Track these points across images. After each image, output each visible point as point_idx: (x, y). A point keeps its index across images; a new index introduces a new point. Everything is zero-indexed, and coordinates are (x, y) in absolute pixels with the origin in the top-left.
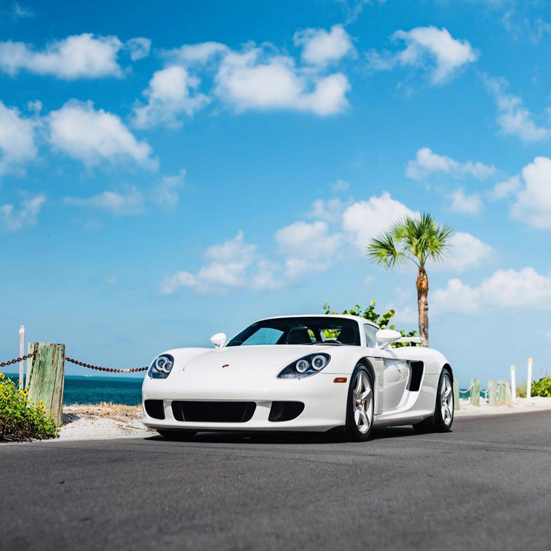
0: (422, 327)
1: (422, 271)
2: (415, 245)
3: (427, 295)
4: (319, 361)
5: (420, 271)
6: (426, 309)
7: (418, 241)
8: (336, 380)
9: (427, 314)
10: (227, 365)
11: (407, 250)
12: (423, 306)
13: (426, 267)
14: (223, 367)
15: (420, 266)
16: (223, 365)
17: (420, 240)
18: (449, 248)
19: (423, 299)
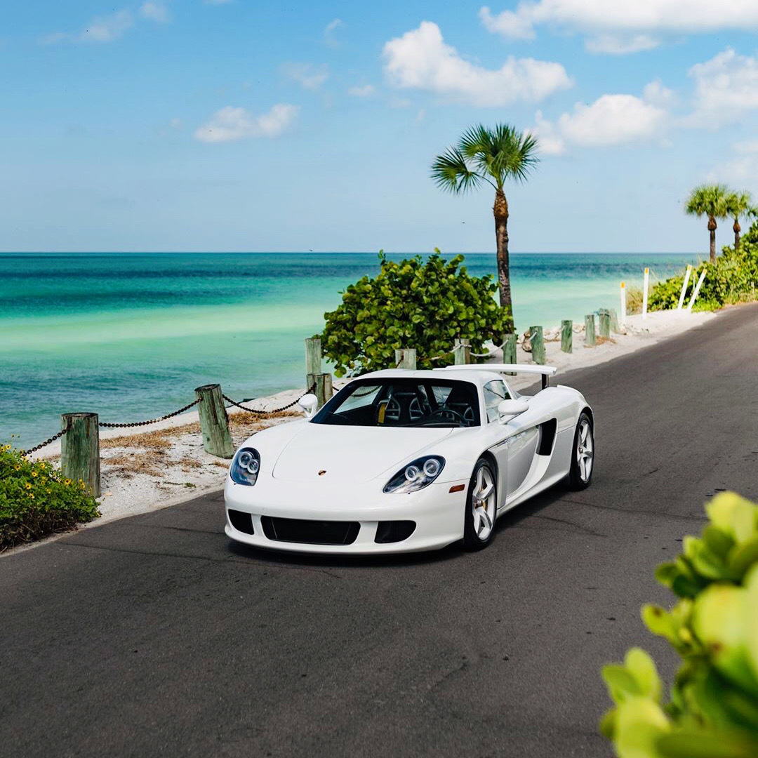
0: (502, 262)
1: (500, 194)
2: (491, 162)
3: (506, 223)
4: (432, 466)
5: (498, 195)
6: (506, 241)
7: (494, 159)
8: (452, 490)
9: (507, 247)
10: (324, 472)
11: (481, 169)
12: (501, 237)
13: (505, 189)
14: (320, 474)
15: (497, 187)
16: (318, 472)
17: (497, 158)
18: (532, 163)
19: (502, 229)
